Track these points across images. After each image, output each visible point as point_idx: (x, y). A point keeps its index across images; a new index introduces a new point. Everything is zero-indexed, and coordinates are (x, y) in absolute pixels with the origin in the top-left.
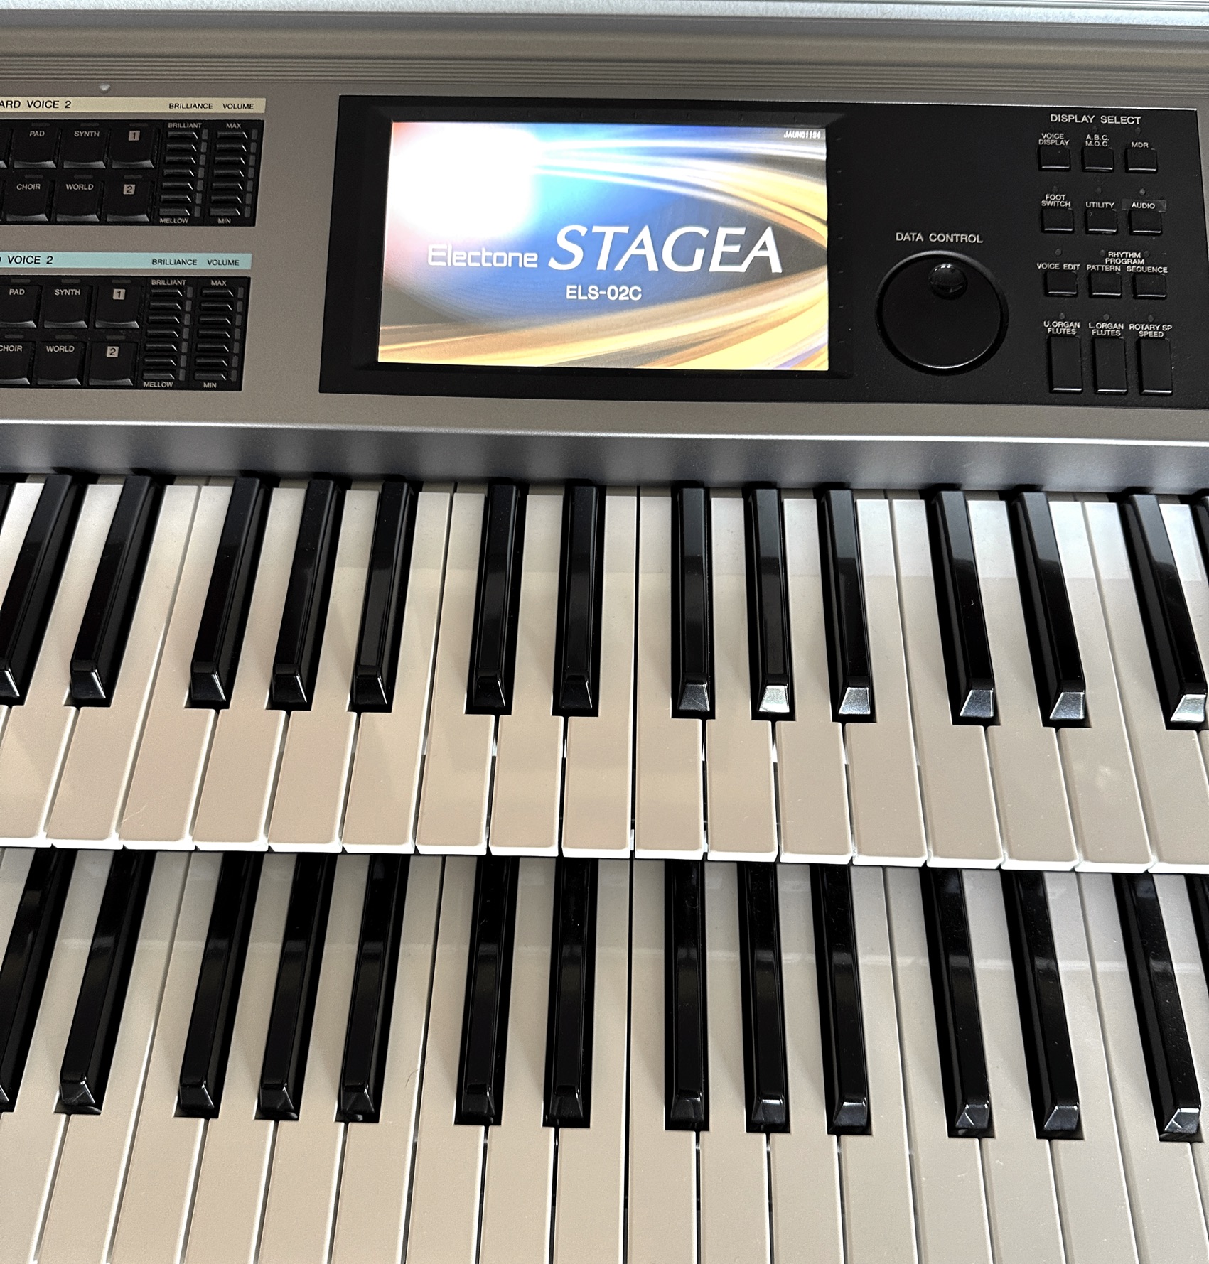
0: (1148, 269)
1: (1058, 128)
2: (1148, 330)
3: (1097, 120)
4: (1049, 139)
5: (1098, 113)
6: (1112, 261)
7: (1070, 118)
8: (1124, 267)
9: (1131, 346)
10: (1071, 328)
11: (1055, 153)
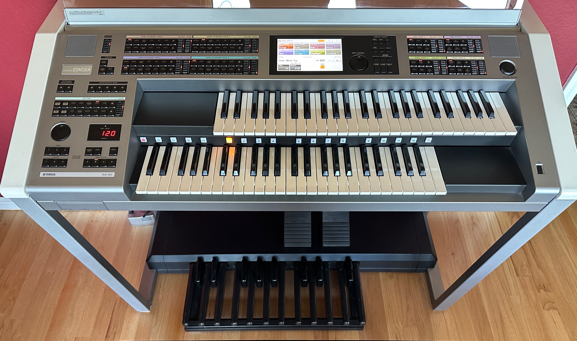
0: (389, 56)
1: (375, 38)
2: (389, 64)
3: (381, 37)
4: (374, 40)
5: (381, 36)
6: (384, 56)
7: (377, 37)
8: (385, 56)
9: (386, 67)
10: (378, 64)
11: (375, 41)
